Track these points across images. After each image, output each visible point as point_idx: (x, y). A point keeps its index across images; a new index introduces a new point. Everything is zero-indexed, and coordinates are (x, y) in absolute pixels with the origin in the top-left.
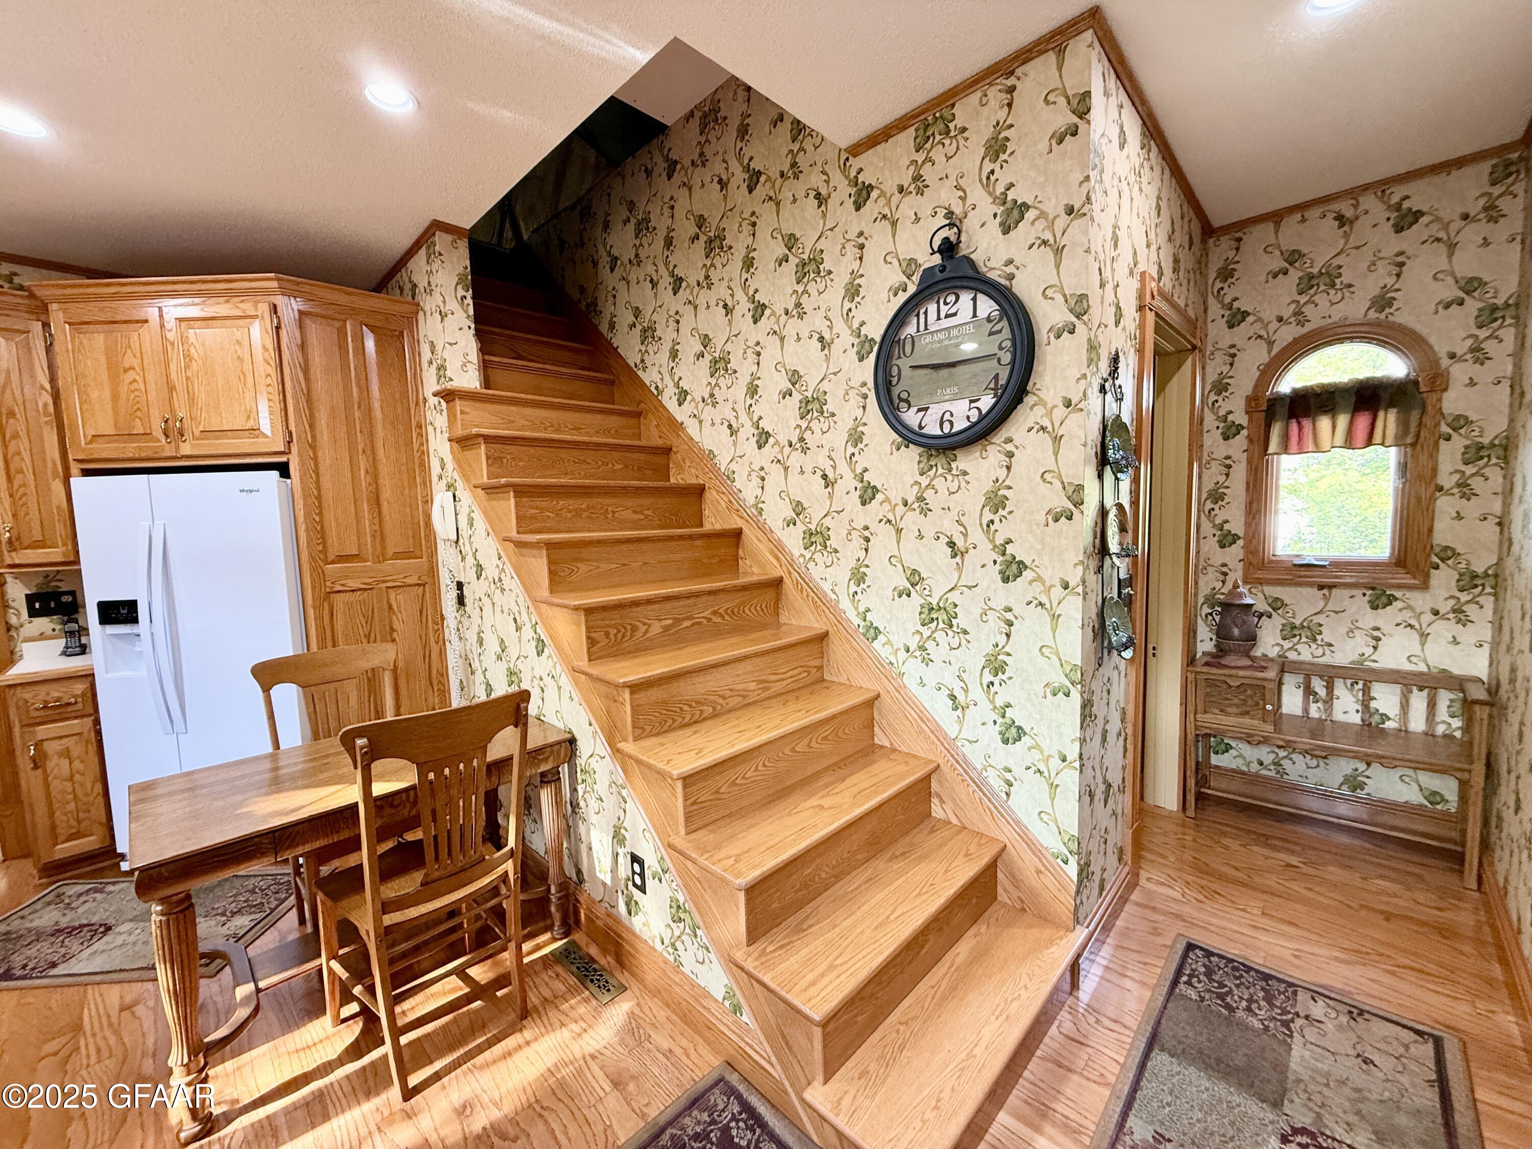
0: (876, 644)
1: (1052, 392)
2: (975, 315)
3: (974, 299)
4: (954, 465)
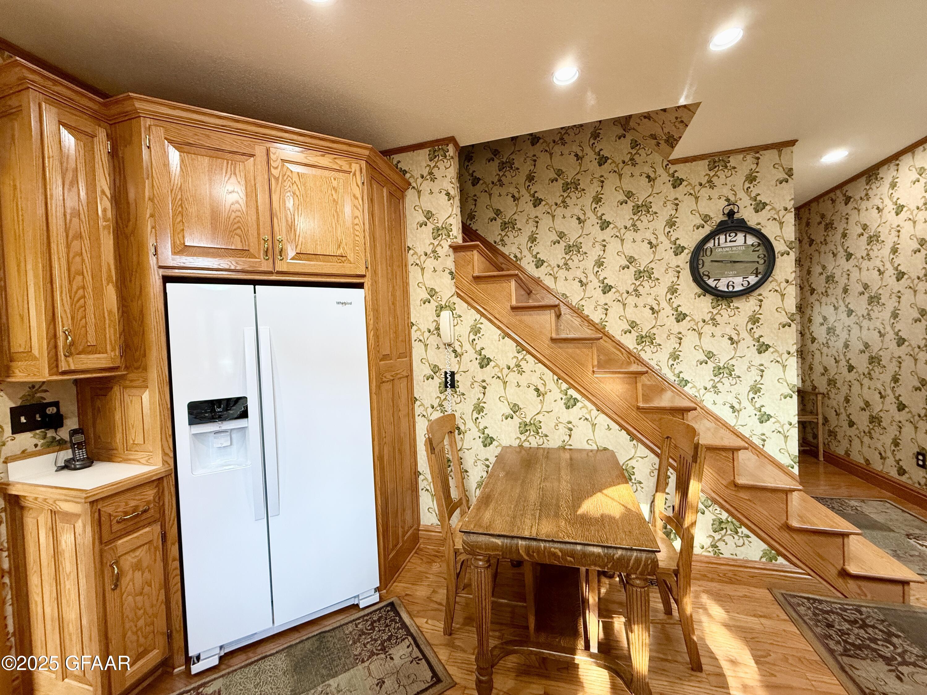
0: (685, 388)
1: (780, 276)
2: (745, 242)
3: (745, 236)
4: (731, 304)
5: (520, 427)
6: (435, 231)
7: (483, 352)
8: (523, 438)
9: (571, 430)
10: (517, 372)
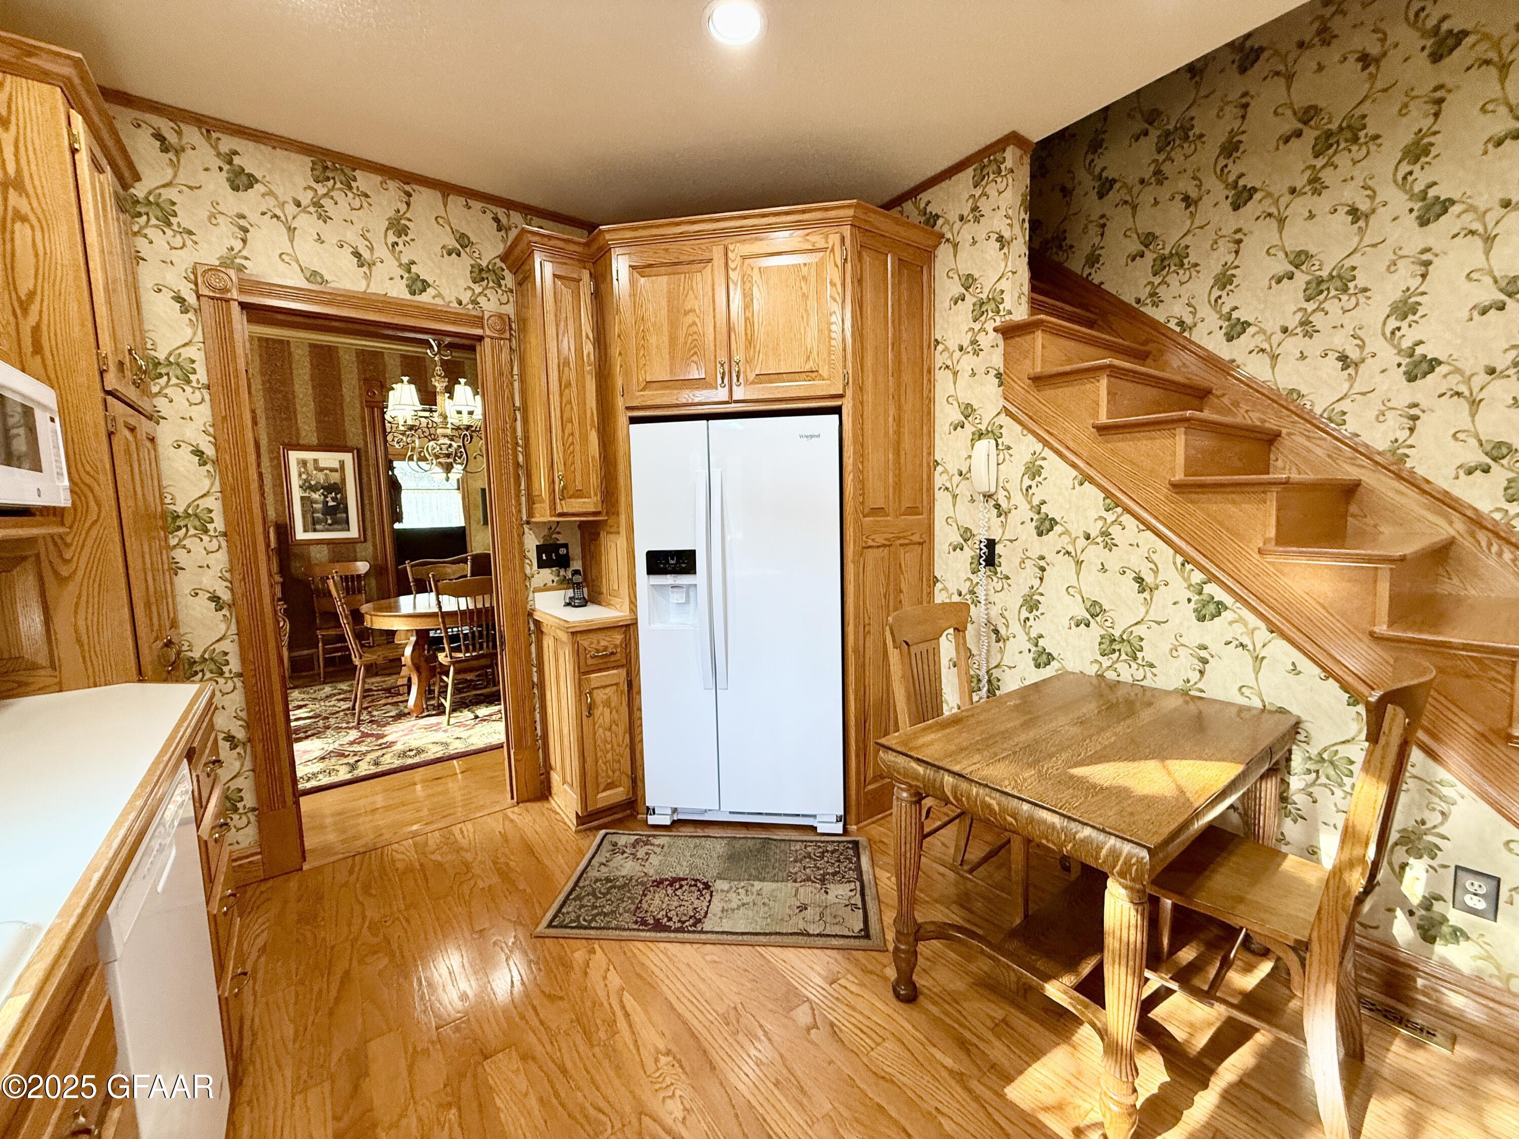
5: (1100, 644)
6: (977, 307)
7: (1044, 509)
8: (1106, 662)
9: (1205, 661)
10: (1102, 545)
